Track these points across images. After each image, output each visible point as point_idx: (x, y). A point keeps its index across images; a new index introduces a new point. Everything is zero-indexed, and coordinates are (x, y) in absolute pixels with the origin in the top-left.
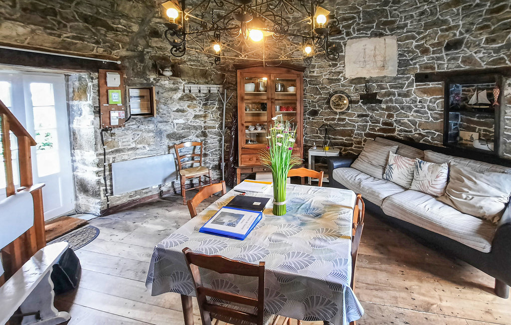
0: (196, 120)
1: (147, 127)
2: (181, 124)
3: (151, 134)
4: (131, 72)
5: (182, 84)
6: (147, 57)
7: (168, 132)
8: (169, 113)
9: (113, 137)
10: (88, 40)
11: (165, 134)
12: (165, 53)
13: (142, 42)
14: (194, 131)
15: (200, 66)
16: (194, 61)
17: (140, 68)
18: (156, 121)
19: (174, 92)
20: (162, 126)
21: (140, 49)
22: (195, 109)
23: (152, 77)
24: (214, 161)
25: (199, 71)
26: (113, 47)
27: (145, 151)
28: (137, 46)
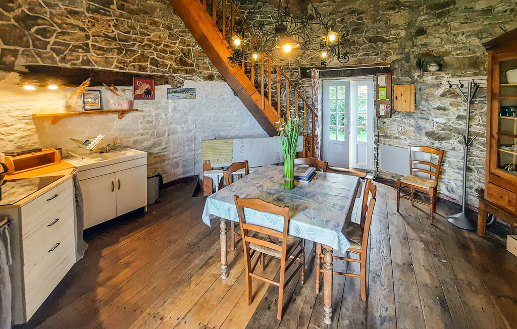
0: (459, 122)
1: (408, 121)
2: (440, 123)
3: (412, 129)
4: (400, 72)
5: (446, 78)
6: (412, 57)
7: (428, 130)
8: (430, 110)
9: (384, 125)
10: (372, 54)
11: (424, 131)
12: (429, 48)
13: (409, 44)
14: (456, 135)
15: (468, 54)
16: (461, 49)
17: (406, 68)
18: (416, 117)
19: (436, 88)
20: (421, 123)
21: (407, 50)
22: (458, 108)
23: (416, 74)
24: (480, 182)
25: (467, 60)
26: (387, 55)
27: (406, 142)
28: (405, 49)
